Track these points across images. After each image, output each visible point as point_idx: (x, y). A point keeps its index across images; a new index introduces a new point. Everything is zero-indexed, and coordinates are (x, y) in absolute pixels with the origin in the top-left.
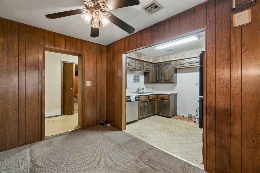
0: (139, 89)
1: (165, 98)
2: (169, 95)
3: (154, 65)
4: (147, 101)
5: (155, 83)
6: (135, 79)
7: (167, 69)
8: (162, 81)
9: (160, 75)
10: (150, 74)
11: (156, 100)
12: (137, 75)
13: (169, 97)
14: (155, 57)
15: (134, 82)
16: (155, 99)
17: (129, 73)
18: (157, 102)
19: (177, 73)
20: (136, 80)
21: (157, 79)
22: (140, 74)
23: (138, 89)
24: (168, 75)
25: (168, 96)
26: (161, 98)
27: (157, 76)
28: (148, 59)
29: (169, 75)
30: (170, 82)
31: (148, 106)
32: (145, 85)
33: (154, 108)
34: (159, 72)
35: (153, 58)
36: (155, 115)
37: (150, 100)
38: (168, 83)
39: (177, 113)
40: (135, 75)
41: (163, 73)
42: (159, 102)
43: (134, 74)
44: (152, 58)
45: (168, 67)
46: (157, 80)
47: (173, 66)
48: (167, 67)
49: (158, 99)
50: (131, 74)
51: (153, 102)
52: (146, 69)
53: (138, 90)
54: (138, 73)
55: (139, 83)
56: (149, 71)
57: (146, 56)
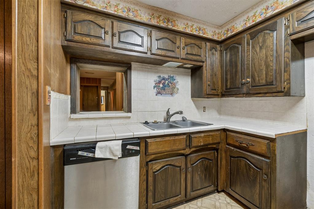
0: (171, 113)
1: (251, 148)
2: (272, 140)
3: (218, 46)
4: (182, 152)
5: (223, 95)
6: (161, 86)
7: (261, 48)
8: (245, 90)
9: (236, 72)
10: (206, 72)
11: (223, 146)
12: (166, 76)
13: (269, 148)
14: (221, 26)
15: (159, 93)
16: (219, 143)
17: (142, 71)
18: (224, 155)
19: (303, 57)
20: (163, 88)
21: (226, 86)
22: (178, 75)
23: (168, 112)
24: (264, 67)
25: (266, 142)
26: (237, 144)
27: (229, 77)
28: (200, 29)
29: (267, 66)
30: (275, 90)
31: (189, 165)
32: (193, 101)
33: (214, 171)
34: (233, 64)
35: (218, 28)
36: (219, 192)
37: (196, 147)
38: (266, 93)
39: (307, 203)
40: (162, 76)
41: (248, 64)
42: (231, 157)
43: (158, 72)
44: (213, 30)
45: (264, 41)
46: (229, 87)
47: (290, 31)
48: (261, 40)
49: (228, 144)
50: (148, 71)
51: (210, 154)
52: (190, 57)
53: (169, 116)
54: (173, 69)
55: (176, 96)
56: (203, 62)
57: (191, 20)
